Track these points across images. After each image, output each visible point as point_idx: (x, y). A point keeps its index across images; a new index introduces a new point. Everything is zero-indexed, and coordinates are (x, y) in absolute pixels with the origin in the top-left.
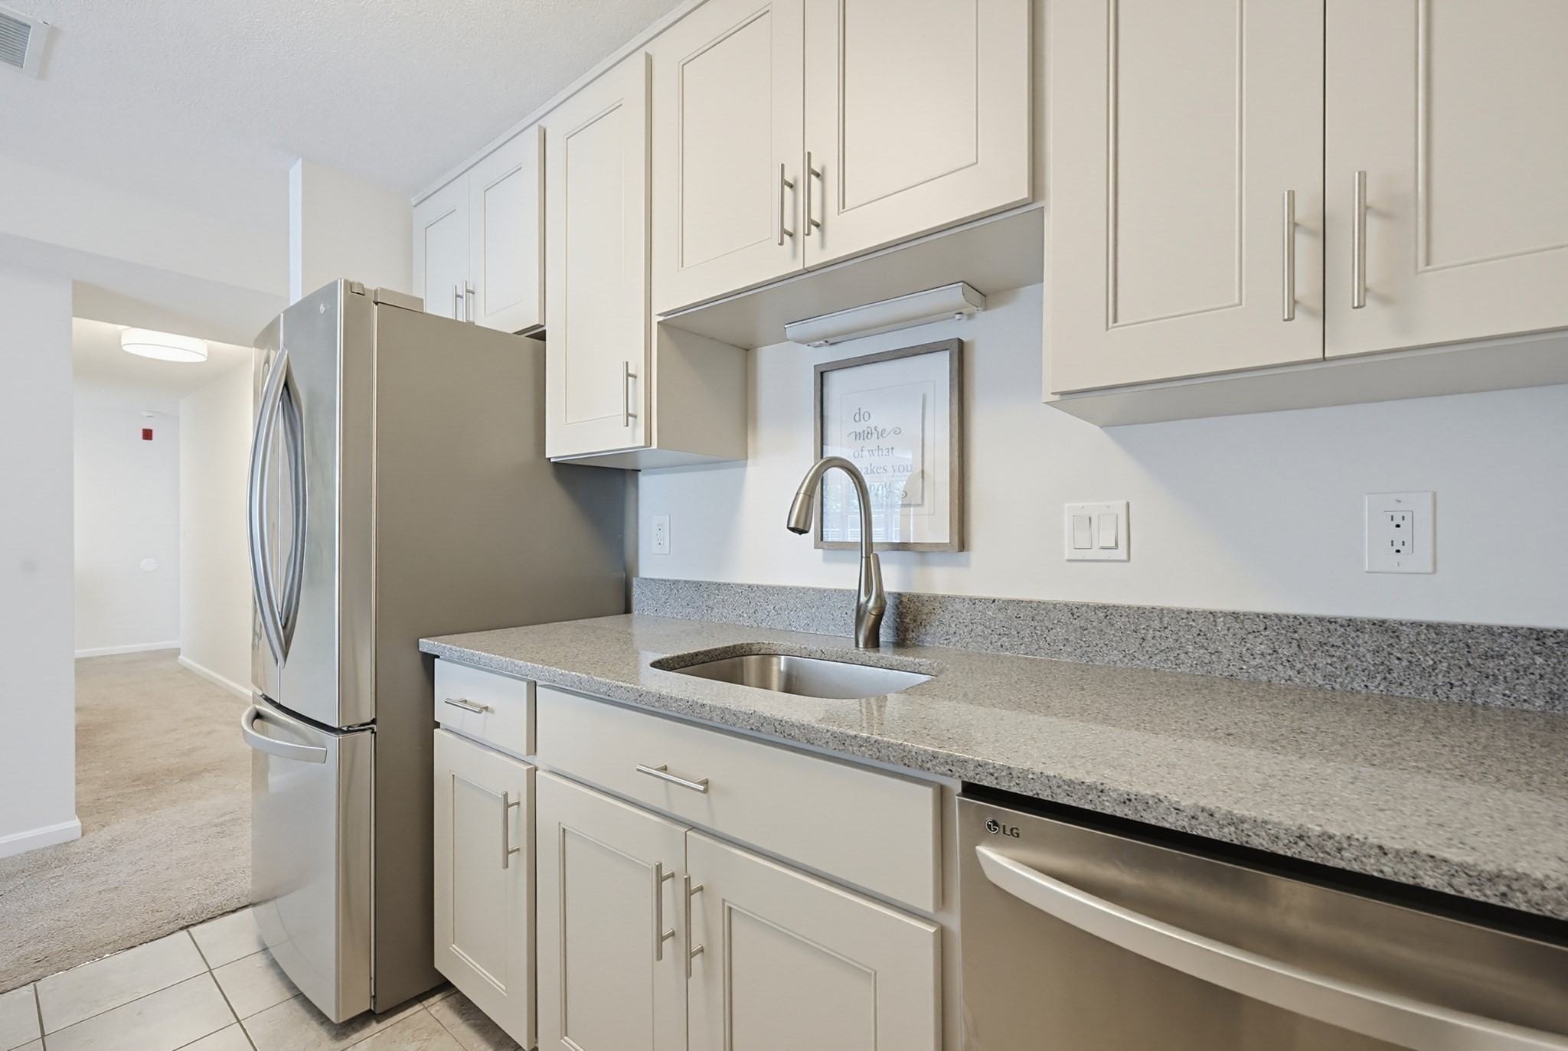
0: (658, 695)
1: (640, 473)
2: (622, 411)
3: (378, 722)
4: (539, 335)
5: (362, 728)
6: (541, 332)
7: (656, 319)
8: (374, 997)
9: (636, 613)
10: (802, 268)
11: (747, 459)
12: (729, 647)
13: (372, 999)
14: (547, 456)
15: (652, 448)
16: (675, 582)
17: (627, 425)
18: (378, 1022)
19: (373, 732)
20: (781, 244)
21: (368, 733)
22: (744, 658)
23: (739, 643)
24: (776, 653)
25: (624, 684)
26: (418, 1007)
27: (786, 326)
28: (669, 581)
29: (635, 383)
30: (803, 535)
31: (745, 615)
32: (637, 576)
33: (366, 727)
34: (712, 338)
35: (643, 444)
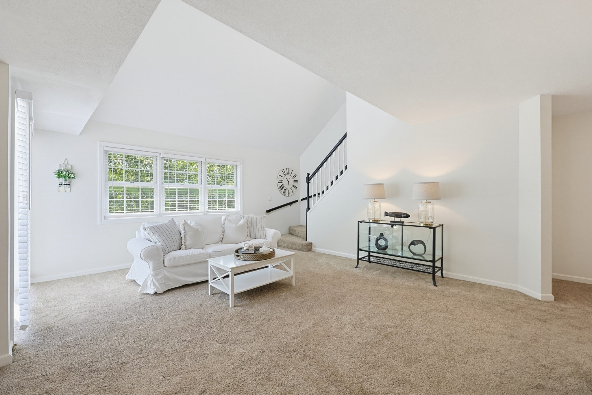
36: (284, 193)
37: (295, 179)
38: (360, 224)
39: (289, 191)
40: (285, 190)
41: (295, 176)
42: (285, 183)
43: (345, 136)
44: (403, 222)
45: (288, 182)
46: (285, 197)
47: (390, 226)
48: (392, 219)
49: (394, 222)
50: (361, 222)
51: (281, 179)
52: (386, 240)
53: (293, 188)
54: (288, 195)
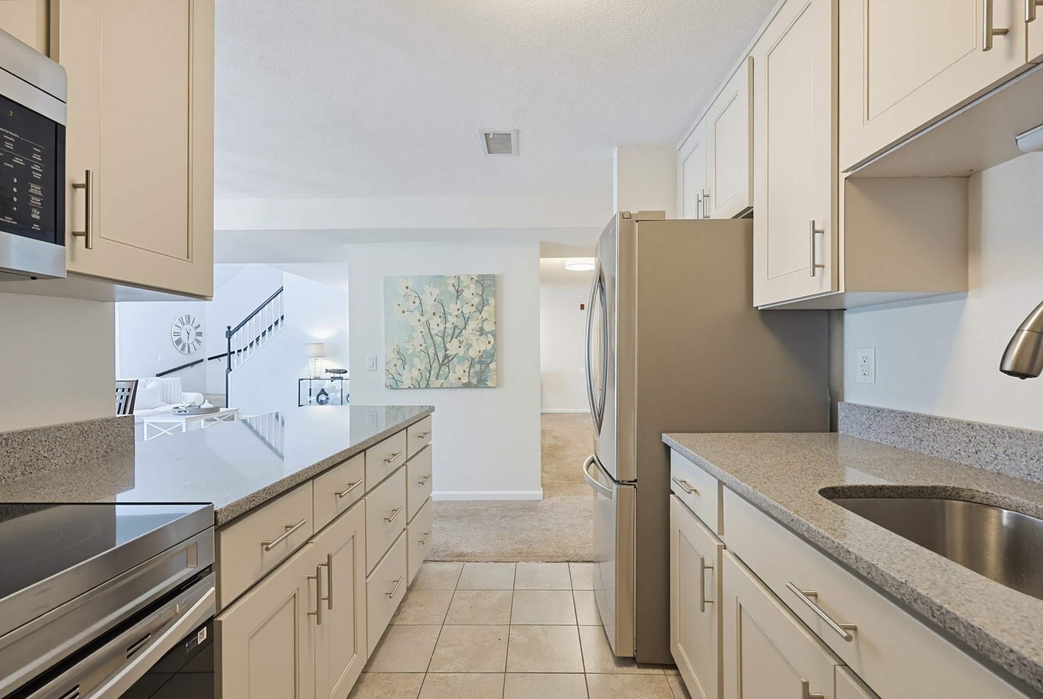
0: (807, 526)
1: (845, 311)
2: (809, 264)
3: (637, 482)
4: (748, 214)
5: (629, 483)
6: (750, 212)
7: (843, 176)
8: (636, 650)
9: (840, 432)
10: (1024, 62)
11: (968, 290)
12: (927, 487)
13: (635, 652)
14: (755, 305)
15: (840, 292)
16: (879, 410)
17: (814, 275)
18: (639, 667)
19: (635, 487)
20: (988, 48)
21: (633, 487)
22: (947, 501)
23: (941, 484)
24: (997, 505)
25: (780, 506)
26: (660, 671)
27: (1017, 138)
28: (872, 408)
29: (822, 237)
30: (1028, 379)
31: (963, 454)
32: (842, 400)
33: (632, 483)
34: (915, 177)
35: (830, 290)
36: (183, 349)
37: (198, 330)
38: (301, 381)
39: (189, 347)
40: (184, 346)
41: (198, 326)
42: (184, 336)
43: (281, 290)
44: (342, 378)
45: (189, 334)
46: (185, 355)
47: (330, 381)
48: (332, 375)
49: (334, 377)
50: (302, 380)
51: (178, 330)
52: (327, 395)
53: (195, 343)
54: (189, 352)
